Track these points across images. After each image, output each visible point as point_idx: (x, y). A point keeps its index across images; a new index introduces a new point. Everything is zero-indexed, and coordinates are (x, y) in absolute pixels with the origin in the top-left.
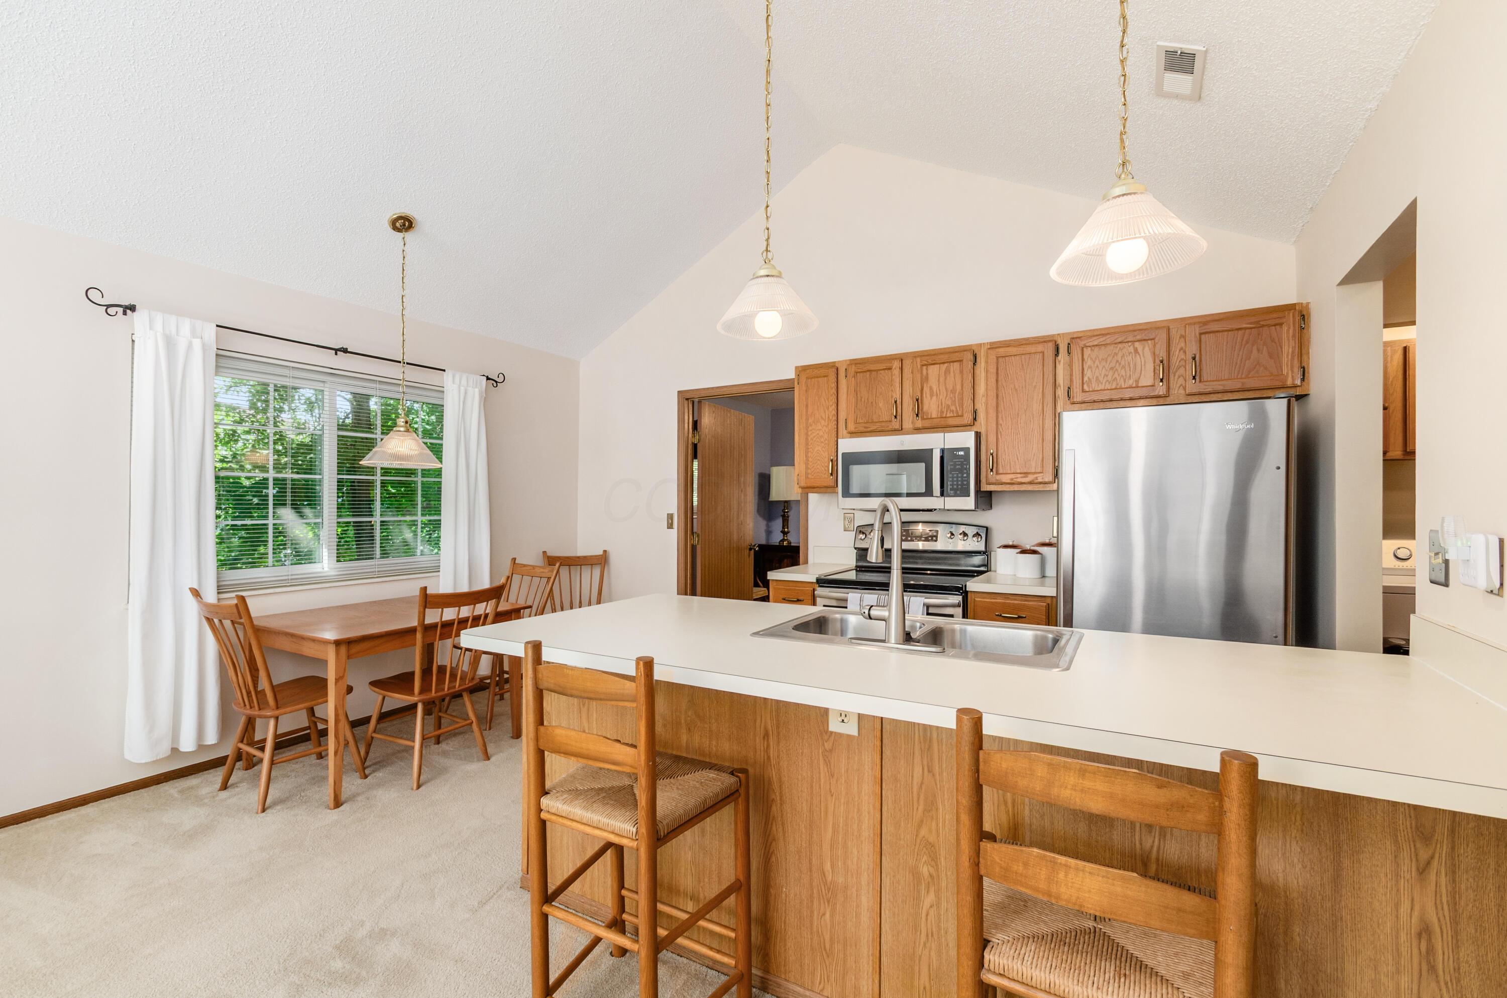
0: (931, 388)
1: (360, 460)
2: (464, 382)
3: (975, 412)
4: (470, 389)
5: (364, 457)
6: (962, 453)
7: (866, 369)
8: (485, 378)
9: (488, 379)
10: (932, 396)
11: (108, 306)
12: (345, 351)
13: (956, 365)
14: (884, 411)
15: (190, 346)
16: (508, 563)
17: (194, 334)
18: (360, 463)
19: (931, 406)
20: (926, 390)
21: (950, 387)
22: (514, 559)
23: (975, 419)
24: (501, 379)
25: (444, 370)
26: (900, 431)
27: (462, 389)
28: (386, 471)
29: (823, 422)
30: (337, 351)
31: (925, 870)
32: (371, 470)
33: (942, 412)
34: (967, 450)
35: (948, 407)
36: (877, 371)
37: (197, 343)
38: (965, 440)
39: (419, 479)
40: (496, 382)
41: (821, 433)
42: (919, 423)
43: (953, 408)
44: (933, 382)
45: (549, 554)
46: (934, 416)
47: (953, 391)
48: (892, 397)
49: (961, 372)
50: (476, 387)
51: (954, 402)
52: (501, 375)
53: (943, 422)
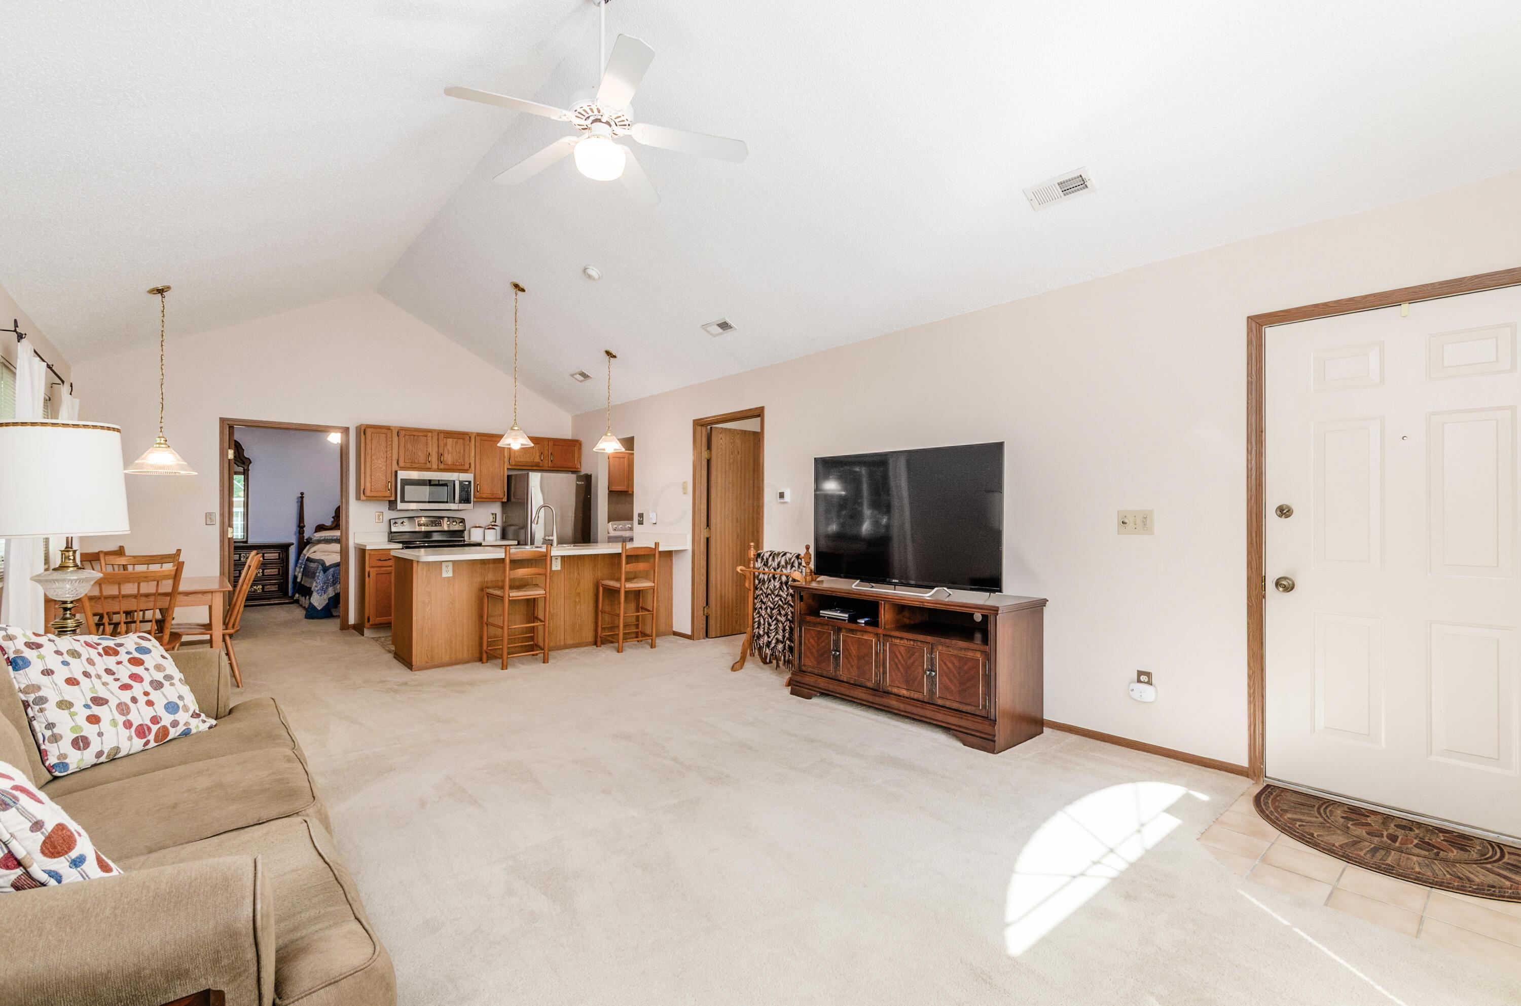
0: (448, 450)
3: (470, 464)
6: (467, 483)
7: (412, 434)
10: (449, 453)
13: (461, 440)
14: (422, 458)
19: (448, 458)
20: (446, 450)
21: (458, 450)
23: (470, 467)
26: (429, 469)
29: (382, 460)
31: (577, 600)
33: (454, 462)
34: (470, 482)
35: (457, 460)
36: (418, 436)
38: (468, 477)
41: (381, 466)
42: (442, 466)
43: (459, 461)
44: (449, 447)
46: (450, 463)
47: (460, 453)
48: (427, 451)
49: (464, 444)
51: (460, 458)
53: (454, 467)
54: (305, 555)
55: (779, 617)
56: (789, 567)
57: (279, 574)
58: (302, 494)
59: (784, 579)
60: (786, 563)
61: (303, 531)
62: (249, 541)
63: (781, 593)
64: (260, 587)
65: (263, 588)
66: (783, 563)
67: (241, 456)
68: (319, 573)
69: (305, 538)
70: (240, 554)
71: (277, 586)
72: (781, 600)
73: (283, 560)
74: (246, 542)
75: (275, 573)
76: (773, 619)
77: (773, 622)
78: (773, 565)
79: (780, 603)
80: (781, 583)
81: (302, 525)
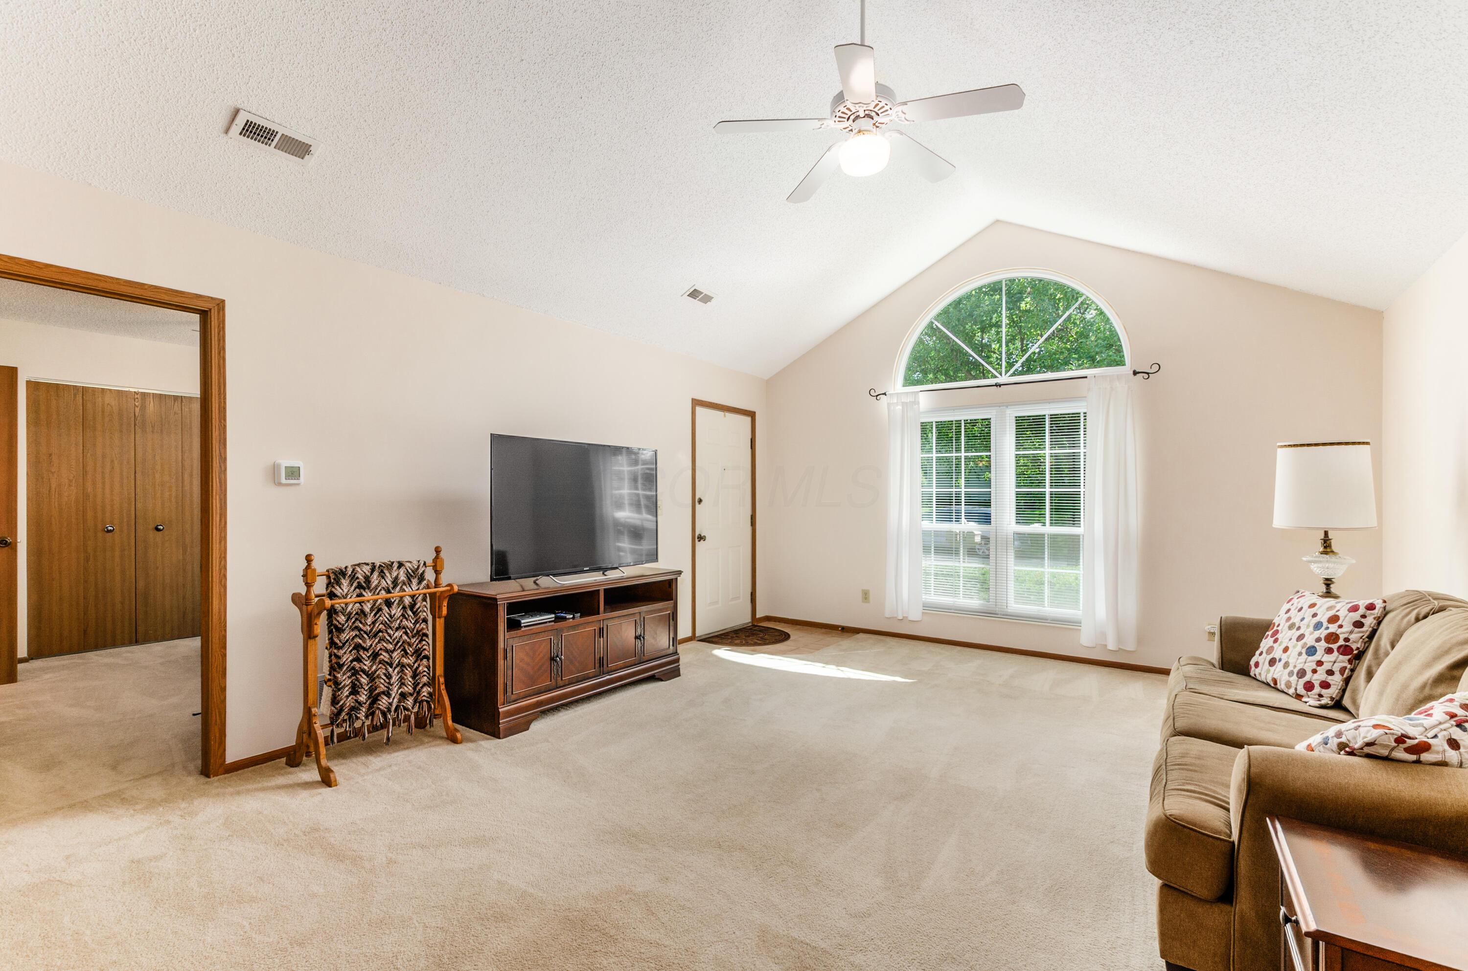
55: (405, 661)
56: (415, 582)
59: (407, 601)
60: (409, 577)
63: (405, 622)
66: (402, 577)
72: (406, 633)
76: (394, 666)
77: (394, 671)
78: (384, 584)
79: (405, 637)
80: (404, 608)
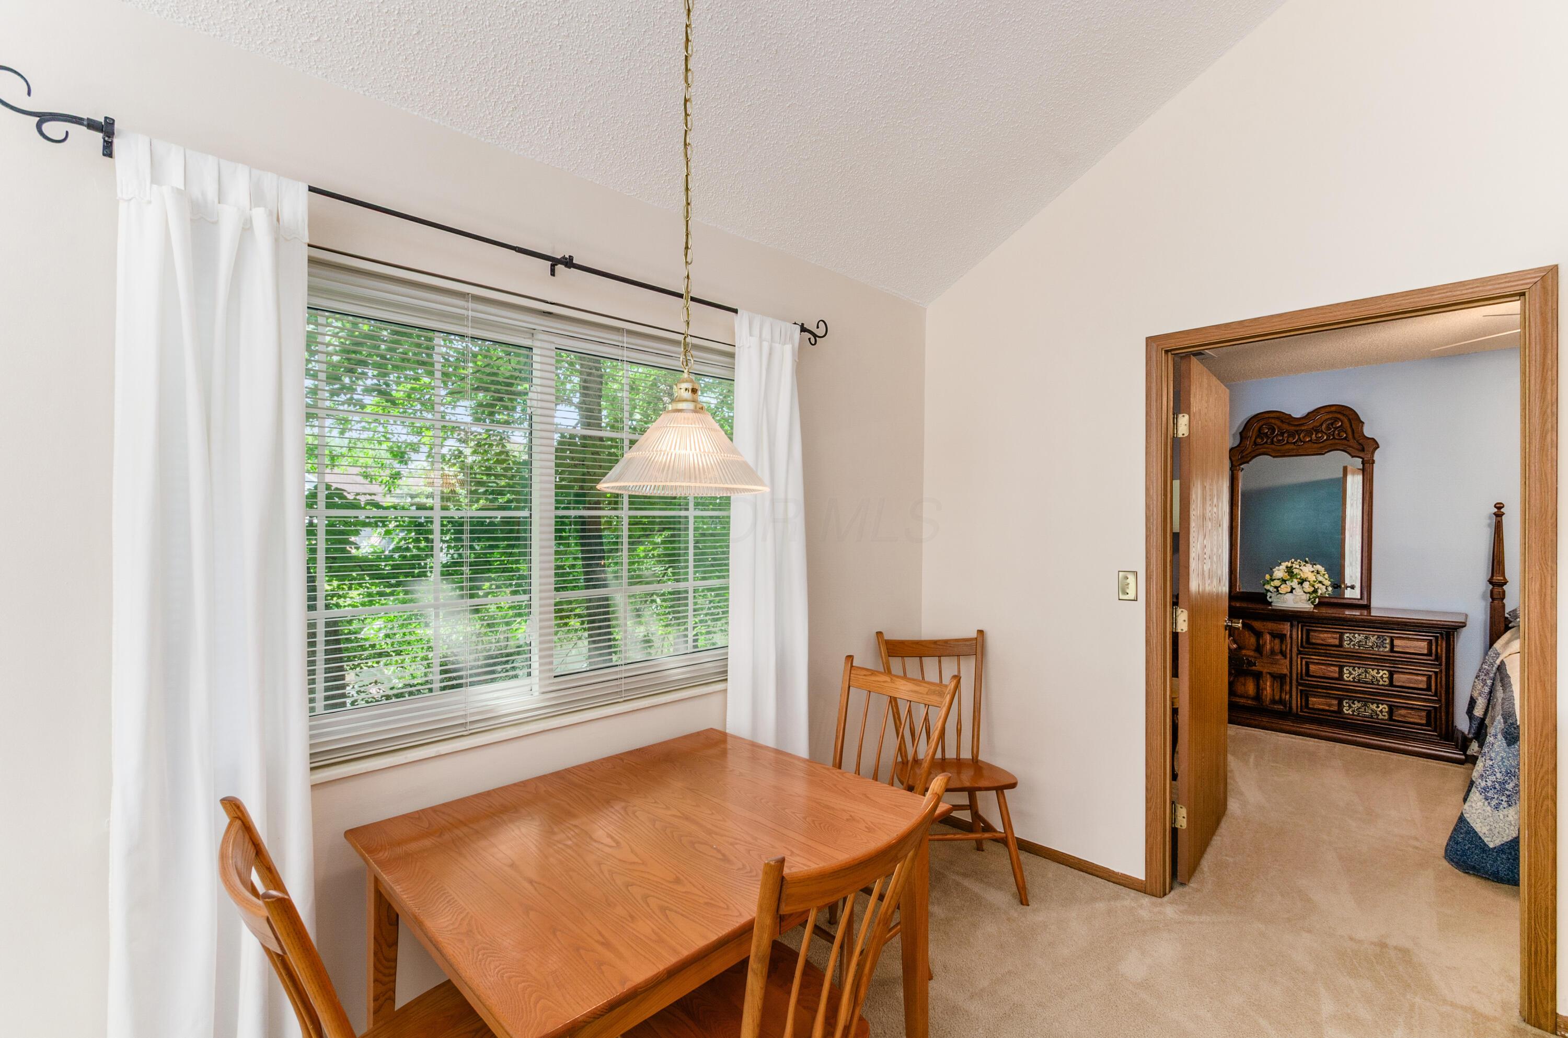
1: (598, 481)
2: (766, 334)
4: (777, 346)
5: (605, 475)
8: (798, 328)
9: (803, 329)
11: (44, 118)
12: (568, 262)
15: (247, 228)
16: (841, 664)
17: (257, 197)
18: (599, 486)
22: (850, 658)
24: (820, 332)
25: (735, 311)
27: (766, 345)
28: (637, 501)
30: (555, 262)
32: (615, 501)
37: (260, 219)
39: (692, 513)
40: (815, 336)
45: (887, 637)
50: (785, 344)
52: (821, 324)
54: (1498, 655)
57: (1429, 688)
58: (1499, 506)
61: (1503, 596)
62: (1374, 604)
64: (1384, 708)
65: (1391, 712)
67: (1356, 436)
68: (1495, 736)
69: (1507, 610)
70: (1342, 635)
71: (1424, 714)
73: (1438, 658)
74: (1367, 607)
75: (1421, 686)
81: (1498, 578)
